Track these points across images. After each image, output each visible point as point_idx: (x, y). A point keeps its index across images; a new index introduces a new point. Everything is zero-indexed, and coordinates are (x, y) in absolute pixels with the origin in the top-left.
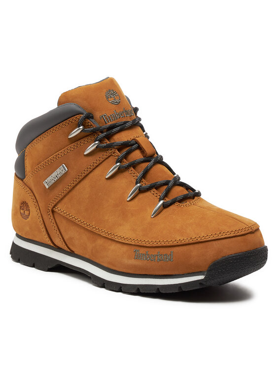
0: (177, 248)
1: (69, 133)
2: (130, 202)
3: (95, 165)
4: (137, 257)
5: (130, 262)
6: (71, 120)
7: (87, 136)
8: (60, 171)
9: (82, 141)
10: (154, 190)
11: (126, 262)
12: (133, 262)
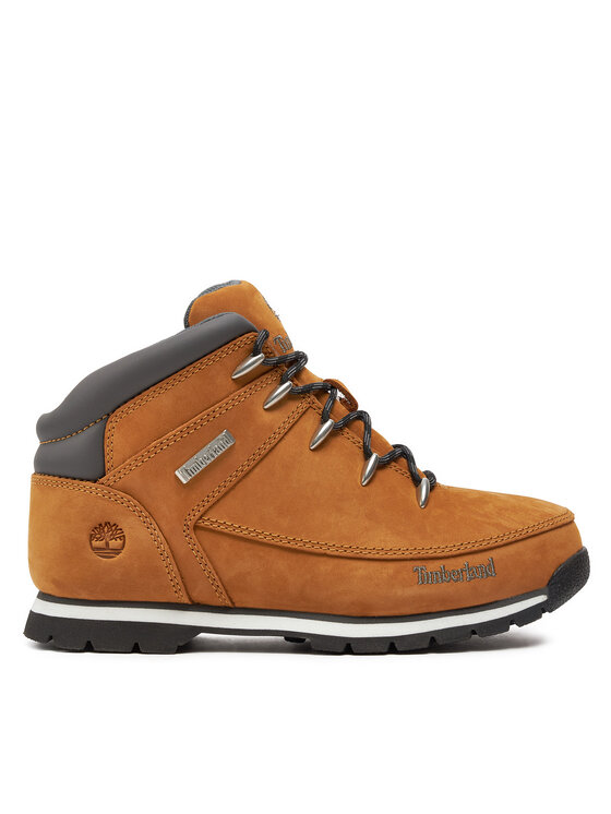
0: (498, 551)
1: (233, 371)
2: (370, 486)
3: (287, 426)
4: (424, 580)
5: (410, 591)
6: (238, 341)
7: (265, 373)
8: (219, 444)
9: (258, 382)
10: (393, 464)
11: (400, 592)
12: (415, 591)
